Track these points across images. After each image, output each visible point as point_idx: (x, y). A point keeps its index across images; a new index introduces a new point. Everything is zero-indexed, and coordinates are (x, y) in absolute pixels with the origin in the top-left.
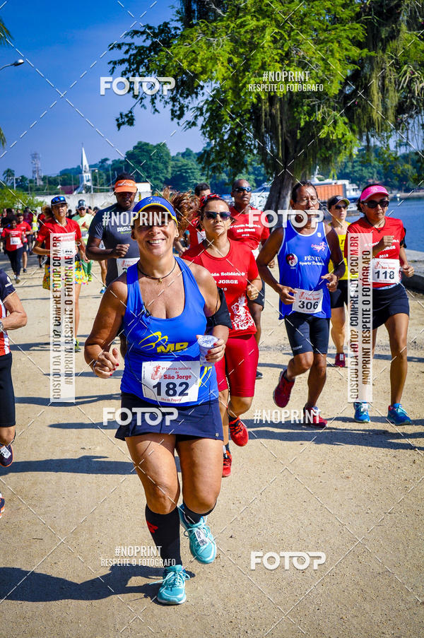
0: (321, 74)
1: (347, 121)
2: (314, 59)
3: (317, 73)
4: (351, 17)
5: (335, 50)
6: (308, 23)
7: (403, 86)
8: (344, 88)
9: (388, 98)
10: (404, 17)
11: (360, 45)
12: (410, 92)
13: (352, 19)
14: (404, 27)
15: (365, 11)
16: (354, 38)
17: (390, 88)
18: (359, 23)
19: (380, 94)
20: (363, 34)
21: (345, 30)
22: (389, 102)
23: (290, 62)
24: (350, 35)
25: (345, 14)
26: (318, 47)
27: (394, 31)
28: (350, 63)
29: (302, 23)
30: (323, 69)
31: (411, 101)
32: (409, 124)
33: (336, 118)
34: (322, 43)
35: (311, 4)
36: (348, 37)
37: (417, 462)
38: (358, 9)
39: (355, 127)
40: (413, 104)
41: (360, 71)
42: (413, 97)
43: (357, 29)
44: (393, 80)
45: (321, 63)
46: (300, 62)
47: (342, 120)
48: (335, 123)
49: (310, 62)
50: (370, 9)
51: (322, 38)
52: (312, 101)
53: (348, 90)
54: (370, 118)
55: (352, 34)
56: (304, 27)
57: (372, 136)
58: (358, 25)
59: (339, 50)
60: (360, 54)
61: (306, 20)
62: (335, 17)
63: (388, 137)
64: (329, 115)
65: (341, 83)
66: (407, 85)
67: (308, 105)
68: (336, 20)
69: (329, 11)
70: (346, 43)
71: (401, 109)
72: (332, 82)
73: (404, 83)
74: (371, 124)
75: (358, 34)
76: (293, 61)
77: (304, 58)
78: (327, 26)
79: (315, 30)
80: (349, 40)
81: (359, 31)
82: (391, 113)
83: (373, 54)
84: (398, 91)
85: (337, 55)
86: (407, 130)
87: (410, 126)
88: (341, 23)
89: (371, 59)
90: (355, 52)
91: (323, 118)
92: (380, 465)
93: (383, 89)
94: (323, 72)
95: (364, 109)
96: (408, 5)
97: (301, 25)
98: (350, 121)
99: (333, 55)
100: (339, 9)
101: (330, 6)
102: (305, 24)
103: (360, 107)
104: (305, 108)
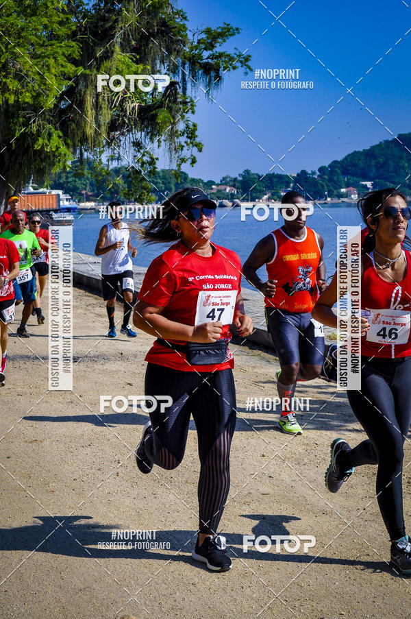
0: (37, 87)
1: (61, 134)
2: (30, 73)
3: (33, 87)
4: (68, 35)
5: (51, 66)
6: (25, 38)
7: (115, 105)
8: (59, 102)
9: (101, 114)
10: (118, 39)
11: (75, 63)
12: (122, 110)
13: (68, 37)
14: (117, 48)
15: (81, 31)
16: (70, 55)
17: (103, 106)
18: (75, 41)
19: (94, 111)
20: (79, 52)
21: (61, 47)
22: (102, 119)
23: (7, 74)
24: (66, 52)
25: (63, 31)
26: (35, 61)
27: (108, 51)
28: (66, 79)
29: (19, 37)
30: (39, 83)
31: (123, 119)
32: (120, 141)
33: (51, 131)
34: (39, 58)
35: (29, 19)
36: (63, 54)
37: (120, 474)
38: (74, 28)
39: (69, 141)
40: (124, 122)
41: (75, 88)
42: (125, 115)
43: (73, 47)
44: (106, 98)
45: (37, 77)
46: (16, 74)
47: (56, 134)
48: (50, 135)
49: (27, 75)
50: (86, 28)
51: (39, 52)
52: (28, 114)
53: (63, 105)
54: (84, 133)
55: (68, 51)
56: (21, 40)
57: (86, 150)
58: (74, 43)
59: (55, 65)
60: (75, 71)
61: (23, 34)
62: (52, 34)
63: (101, 152)
64: (44, 128)
65: (56, 98)
66: (119, 104)
67: (24, 117)
68: (53, 36)
69: (46, 27)
70: (61, 60)
71: (113, 126)
72: (48, 96)
73: (117, 101)
74: (84, 139)
75: (74, 52)
76: (10, 73)
77: (21, 71)
78: (44, 41)
79: (32, 44)
80: (65, 56)
81: (75, 48)
82: (104, 129)
83: (87, 72)
84: (111, 109)
85: (53, 71)
86: (119, 146)
87: (122, 143)
88: (57, 40)
89: (85, 76)
90: (70, 68)
91: (38, 130)
92: (85, 479)
93: (97, 106)
94: (39, 86)
95: (78, 124)
96: (121, 29)
97: (19, 38)
98: (64, 135)
99: (49, 70)
100: (55, 26)
101: (47, 22)
102: (22, 38)
103: (74, 122)
104: (21, 119)
